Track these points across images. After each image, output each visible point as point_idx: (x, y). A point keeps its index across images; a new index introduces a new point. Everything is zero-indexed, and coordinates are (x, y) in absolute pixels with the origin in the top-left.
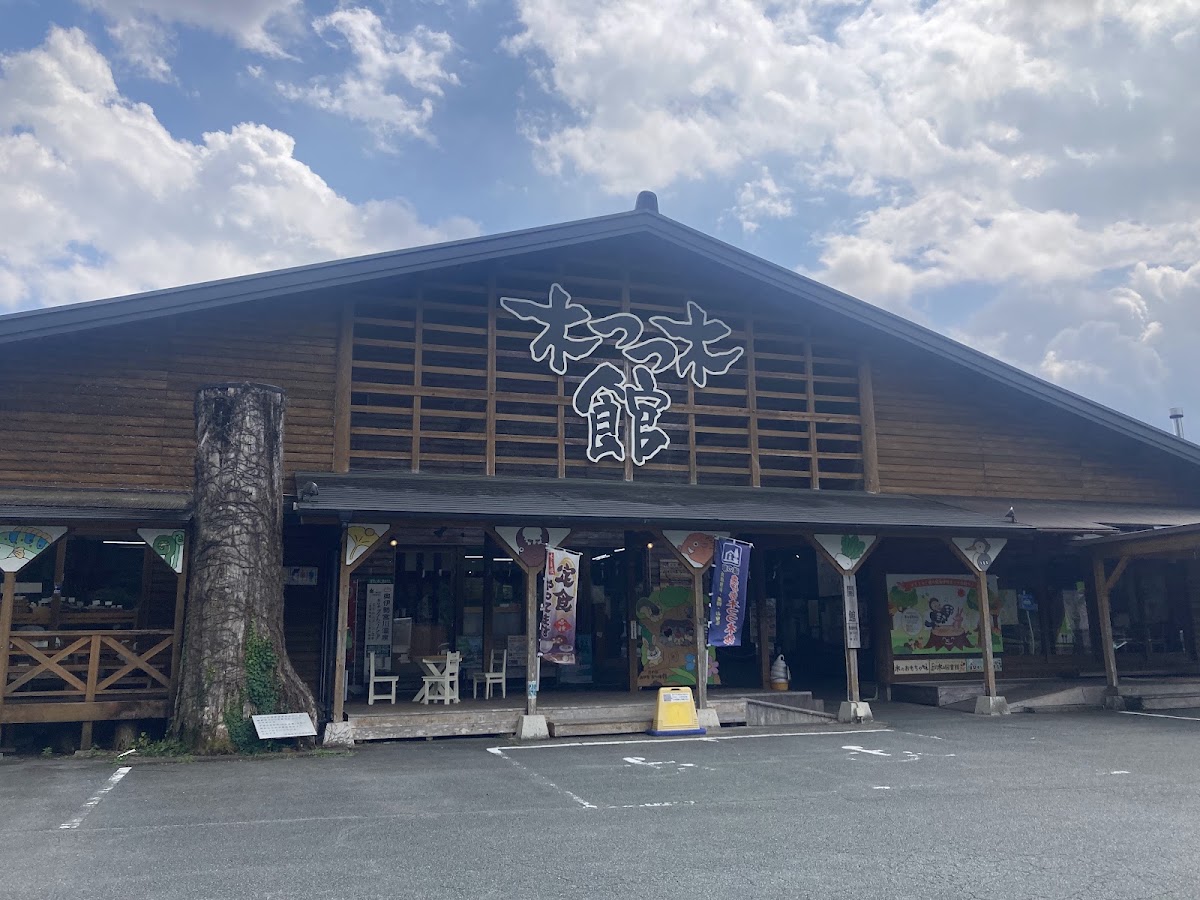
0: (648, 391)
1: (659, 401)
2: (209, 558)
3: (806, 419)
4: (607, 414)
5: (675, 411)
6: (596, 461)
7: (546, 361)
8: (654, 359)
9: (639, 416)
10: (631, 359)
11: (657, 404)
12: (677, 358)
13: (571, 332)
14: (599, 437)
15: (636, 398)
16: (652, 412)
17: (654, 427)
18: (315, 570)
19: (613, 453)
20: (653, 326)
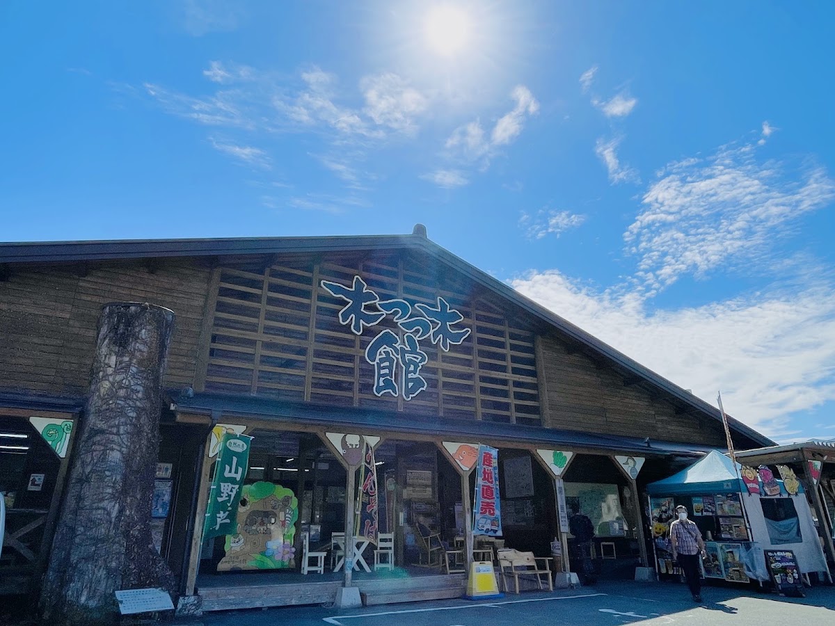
0: (413, 351)
1: (420, 358)
2: (94, 444)
3: (507, 378)
4: (387, 364)
5: (430, 366)
6: (379, 395)
7: (349, 325)
8: (417, 331)
9: (408, 366)
10: (404, 329)
11: (419, 359)
12: (432, 332)
13: (367, 307)
14: (382, 379)
15: (406, 355)
16: (416, 366)
17: (417, 375)
18: (170, 466)
19: (390, 391)
20: (417, 310)
